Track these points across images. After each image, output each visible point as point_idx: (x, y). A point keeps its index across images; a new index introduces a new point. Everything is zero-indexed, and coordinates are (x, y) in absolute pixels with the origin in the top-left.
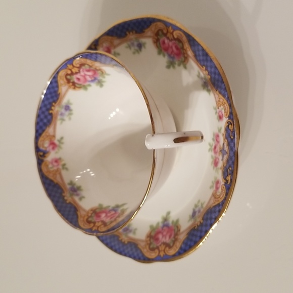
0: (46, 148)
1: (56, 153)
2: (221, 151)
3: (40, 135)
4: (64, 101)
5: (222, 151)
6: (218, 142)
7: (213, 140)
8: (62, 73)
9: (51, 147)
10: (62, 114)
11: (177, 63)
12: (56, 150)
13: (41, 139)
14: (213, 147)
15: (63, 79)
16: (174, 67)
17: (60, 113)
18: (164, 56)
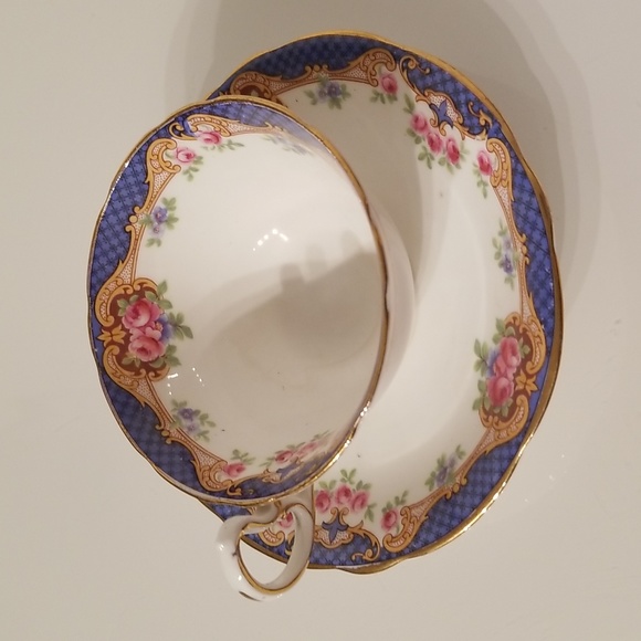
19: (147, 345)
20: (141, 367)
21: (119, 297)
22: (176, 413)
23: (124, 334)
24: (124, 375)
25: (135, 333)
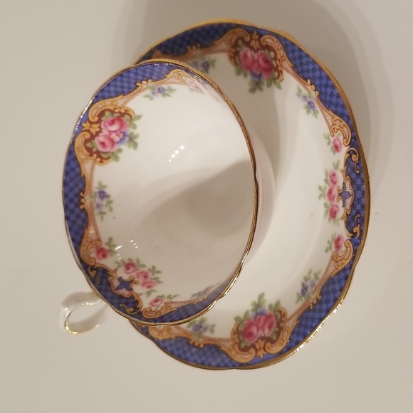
2: (340, 194)
5: (343, 195)
6: (335, 183)
7: (326, 181)
11: (265, 82)
14: (327, 192)
16: (261, 89)
19: (107, 143)
20: (95, 153)
21: (109, 110)
22: (96, 190)
23: (98, 130)
24: (82, 152)
25: (105, 132)
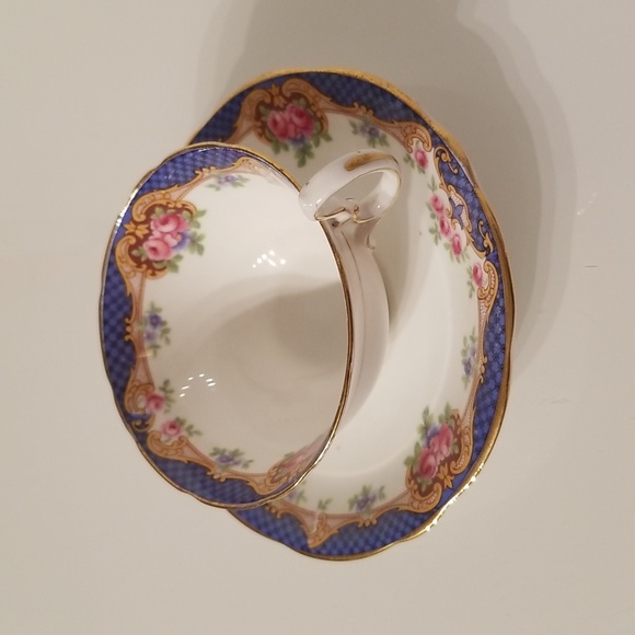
0: (144, 409)
1: (167, 411)
3: (123, 389)
4: (145, 308)
8: (121, 249)
9: (152, 405)
10: (150, 337)
12: (164, 407)
13: (127, 396)
15: (127, 262)
17: (145, 335)
18: (286, 148)
